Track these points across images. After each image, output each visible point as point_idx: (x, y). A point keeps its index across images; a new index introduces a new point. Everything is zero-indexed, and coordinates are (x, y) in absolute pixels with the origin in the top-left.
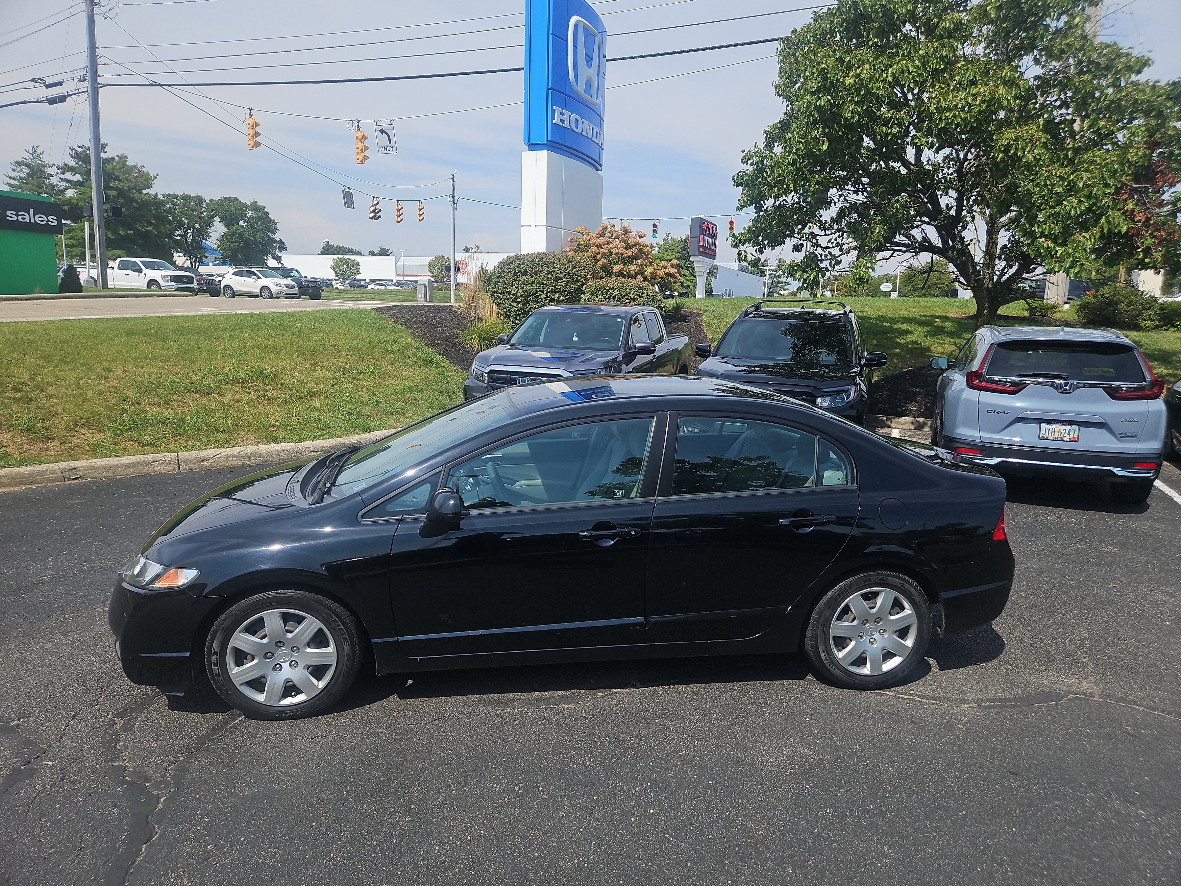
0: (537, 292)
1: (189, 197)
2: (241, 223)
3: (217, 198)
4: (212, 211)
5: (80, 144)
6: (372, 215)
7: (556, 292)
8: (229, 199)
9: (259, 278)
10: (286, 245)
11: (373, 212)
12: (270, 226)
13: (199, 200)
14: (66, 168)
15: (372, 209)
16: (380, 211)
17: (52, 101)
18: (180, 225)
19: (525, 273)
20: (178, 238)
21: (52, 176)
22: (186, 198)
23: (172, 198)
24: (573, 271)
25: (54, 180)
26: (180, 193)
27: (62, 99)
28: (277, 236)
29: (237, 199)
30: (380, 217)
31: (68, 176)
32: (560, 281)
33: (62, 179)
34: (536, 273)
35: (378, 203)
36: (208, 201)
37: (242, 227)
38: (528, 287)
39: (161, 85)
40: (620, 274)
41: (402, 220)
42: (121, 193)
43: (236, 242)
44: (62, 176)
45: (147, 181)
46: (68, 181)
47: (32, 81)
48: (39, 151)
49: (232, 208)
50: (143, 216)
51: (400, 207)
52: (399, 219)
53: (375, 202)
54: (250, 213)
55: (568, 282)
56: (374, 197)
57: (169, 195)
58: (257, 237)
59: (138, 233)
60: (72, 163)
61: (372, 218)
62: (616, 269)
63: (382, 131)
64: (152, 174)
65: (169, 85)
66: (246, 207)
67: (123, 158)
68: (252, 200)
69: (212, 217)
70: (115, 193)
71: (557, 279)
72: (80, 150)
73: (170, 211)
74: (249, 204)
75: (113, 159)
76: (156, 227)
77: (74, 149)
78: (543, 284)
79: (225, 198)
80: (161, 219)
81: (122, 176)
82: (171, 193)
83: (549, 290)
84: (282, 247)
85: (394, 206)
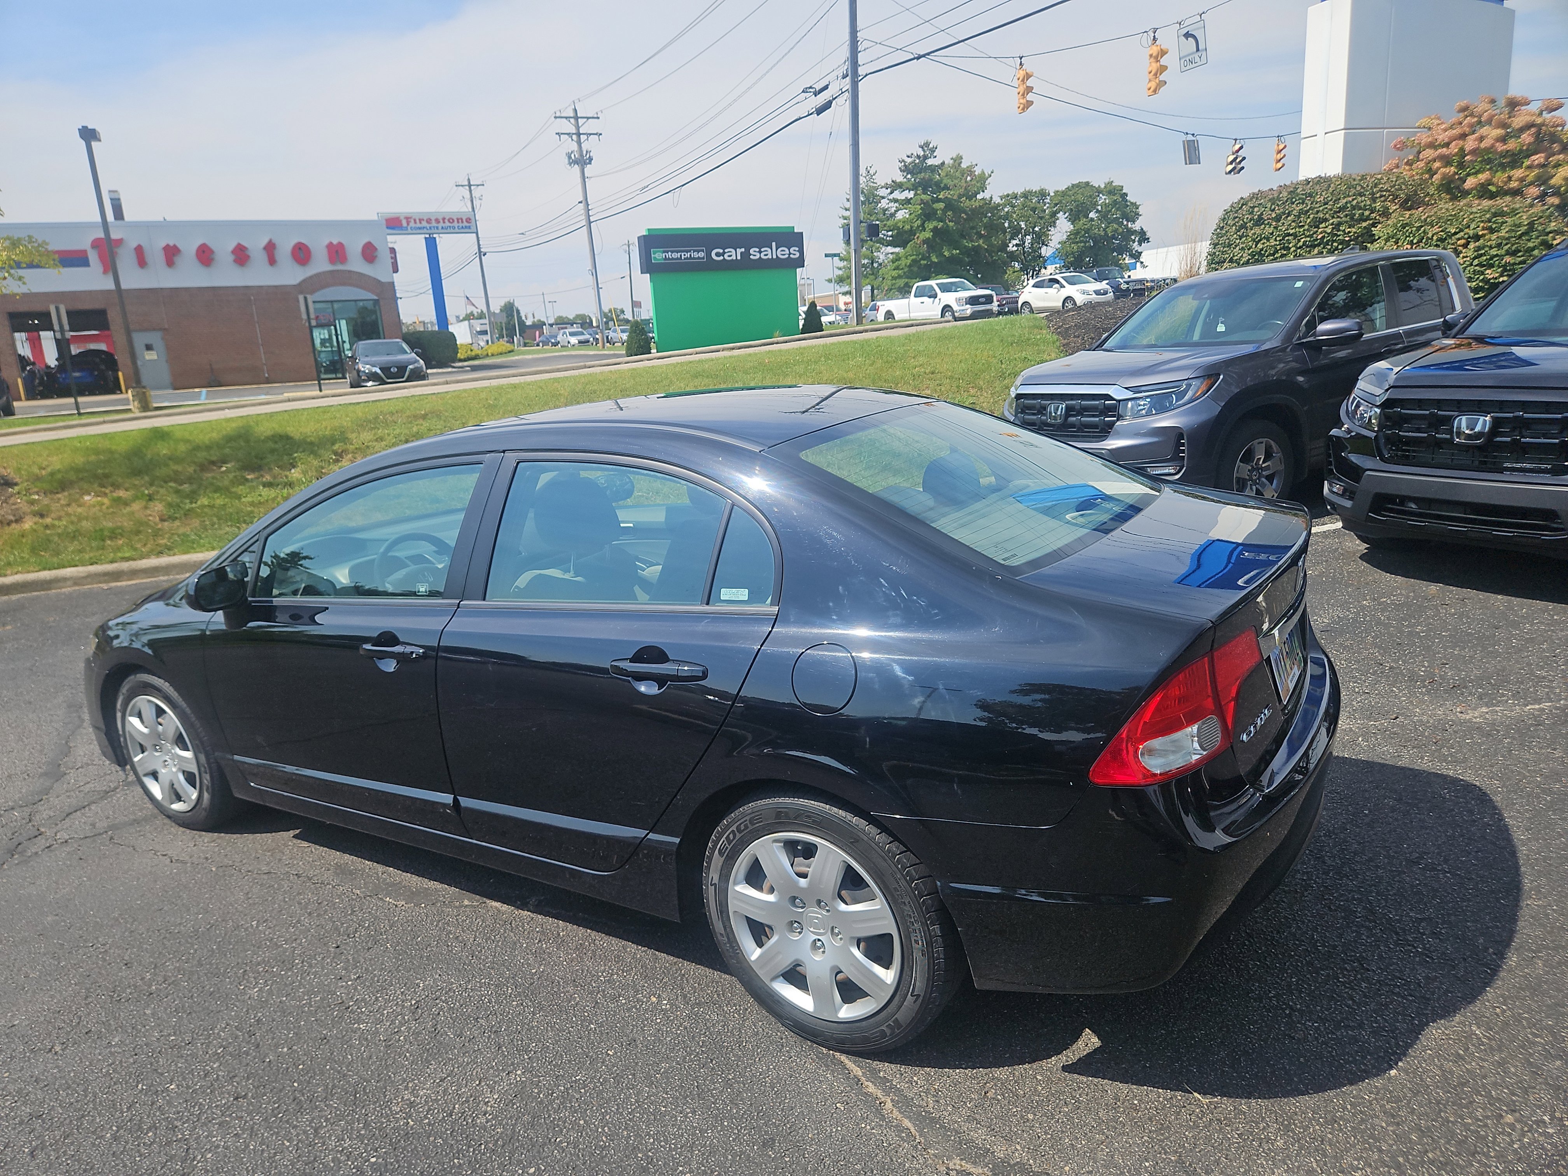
0: (1276, 251)
1: (1030, 192)
2: (1092, 215)
3: (1063, 188)
4: (1056, 205)
5: (909, 154)
6: (1230, 167)
7: (1314, 246)
8: (1078, 186)
9: (1063, 286)
10: (1148, 235)
11: (1231, 163)
12: (1129, 211)
13: (1043, 194)
14: (896, 186)
15: (1231, 158)
16: (1244, 158)
17: (820, 111)
18: (1016, 232)
19: (1259, 221)
20: (1015, 248)
21: (883, 198)
22: (1026, 195)
23: (1010, 198)
24: (1354, 203)
25: (884, 203)
26: (1019, 190)
27: (827, 106)
28: (1136, 226)
29: (1087, 184)
30: (1243, 168)
31: (897, 195)
32: (1323, 225)
33: (891, 201)
34: (1278, 219)
35: (1241, 148)
36: (1052, 194)
37: (1092, 220)
38: (1260, 246)
39: (924, 56)
40: (1484, 191)
41: (1283, 165)
42: (950, 205)
43: (1081, 242)
44: (891, 197)
45: (982, 181)
46: (895, 201)
47: (803, 92)
48: (872, 172)
49: (1080, 198)
50: (973, 228)
51: (1281, 147)
52: (1279, 165)
53: (1237, 147)
54: (1103, 199)
55: (1340, 224)
56: (1236, 140)
57: (1008, 195)
58: (1109, 230)
59: (966, 252)
60: (900, 178)
61: (1230, 172)
62: (1470, 182)
63: (1187, 35)
64: (987, 172)
65: (928, 54)
66: (1099, 191)
67: (958, 160)
68: (1107, 181)
69: (1054, 214)
70: (942, 205)
71: (1317, 223)
72: (909, 160)
73: (1007, 217)
74: (1103, 186)
75: (943, 163)
76: (987, 238)
77: (903, 161)
78: (1289, 235)
79: (1073, 186)
80: (994, 228)
81: (950, 183)
82: (1010, 193)
83: (1301, 244)
84: (1143, 238)
85: (1273, 145)
